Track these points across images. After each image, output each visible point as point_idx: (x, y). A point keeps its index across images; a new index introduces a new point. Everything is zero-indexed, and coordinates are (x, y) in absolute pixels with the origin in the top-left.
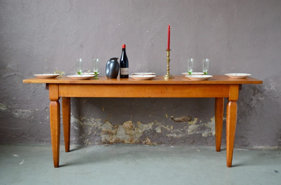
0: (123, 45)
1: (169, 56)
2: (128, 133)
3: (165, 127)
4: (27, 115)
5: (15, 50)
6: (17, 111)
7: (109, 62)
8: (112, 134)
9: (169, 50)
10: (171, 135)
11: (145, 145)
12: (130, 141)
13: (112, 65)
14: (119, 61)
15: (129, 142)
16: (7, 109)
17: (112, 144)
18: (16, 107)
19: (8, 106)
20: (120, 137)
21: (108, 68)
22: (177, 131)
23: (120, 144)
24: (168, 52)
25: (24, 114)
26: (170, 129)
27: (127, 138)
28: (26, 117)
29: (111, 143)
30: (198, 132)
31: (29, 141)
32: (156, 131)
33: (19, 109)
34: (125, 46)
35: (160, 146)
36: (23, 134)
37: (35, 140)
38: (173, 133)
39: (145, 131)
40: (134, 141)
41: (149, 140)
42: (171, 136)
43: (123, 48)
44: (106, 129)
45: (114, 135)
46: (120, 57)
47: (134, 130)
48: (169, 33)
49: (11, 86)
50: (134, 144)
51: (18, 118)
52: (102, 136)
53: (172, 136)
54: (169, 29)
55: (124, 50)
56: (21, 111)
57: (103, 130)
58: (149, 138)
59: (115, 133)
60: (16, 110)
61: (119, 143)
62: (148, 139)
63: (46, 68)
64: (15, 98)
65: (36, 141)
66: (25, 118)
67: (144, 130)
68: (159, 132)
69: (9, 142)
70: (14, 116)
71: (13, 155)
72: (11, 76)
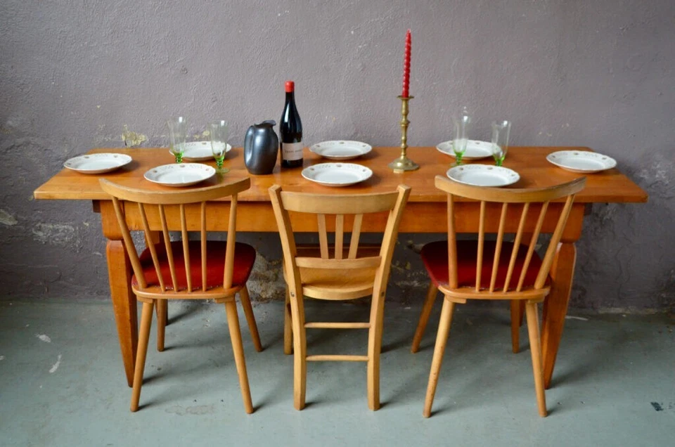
0: (288, 84)
1: (406, 115)
3: (393, 266)
4: (65, 237)
5: (22, 82)
6: (40, 227)
8: (267, 280)
9: (406, 96)
10: (406, 283)
16: (16, 222)
17: (266, 301)
18: (38, 217)
19: (19, 216)
20: (285, 287)
21: (250, 150)
22: (421, 275)
24: (404, 103)
25: (58, 235)
26: (405, 269)
28: (62, 241)
29: (266, 299)
31: (76, 294)
33: (44, 223)
34: (292, 85)
36: (59, 279)
37: (89, 291)
38: (412, 279)
42: (407, 286)
43: (288, 91)
45: (271, 283)
46: (276, 113)
48: (409, 53)
49: (20, 168)
51: (44, 243)
53: (408, 284)
54: (409, 41)
55: (290, 97)
56: (51, 227)
59: (274, 277)
60: (38, 225)
61: (284, 299)
63: (101, 127)
65: (91, 293)
66: (60, 242)
69: (31, 296)
70: (35, 239)
71: (38, 338)
72: (18, 146)
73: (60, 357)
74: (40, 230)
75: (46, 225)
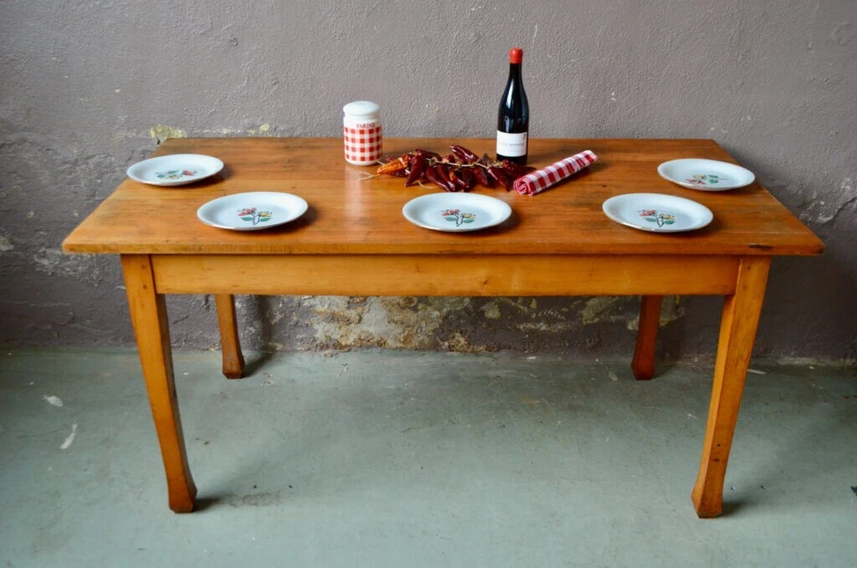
2: (396, 319)
3: (513, 304)
4: (78, 266)
5: (11, 56)
6: (44, 252)
8: (348, 322)
10: (531, 326)
11: (450, 353)
12: (402, 340)
15: (399, 345)
16: (11, 247)
17: (346, 349)
18: (41, 240)
19: (15, 239)
20: (372, 330)
22: (549, 315)
23: (374, 350)
25: (69, 263)
26: (529, 307)
27: (394, 333)
28: (75, 271)
29: (346, 346)
30: (613, 318)
31: (96, 341)
32: (483, 312)
33: (50, 247)
35: (496, 355)
36: (73, 320)
37: (113, 337)
38: (538, 320)
39: (449, 313)
40: (415, 342)
41: (462, 340)
42: (531, 330)
44: (326, 306)
45: (352, 325)
47: (415, 309)
49: (14, 175)
50: (416, 349)
51: (50, 274)
52: (316, 327)
53: (533, 327)
56: (59, 252)
57: (317, 310)
58: (461, 332)
59: (358, 318)
60: (40, 251)
61: (369, 347)
62: (458, 334)
63: (123, 118)
64: (32, 213)
65: (115, 339)
66: (72, 273)
67: (445, 310)
68: (494, 317)
69: (36, 343)
70: (38, 269)
71: (45, 400)
72: (10, 145)
73: (75, 426)
74: (44, 257)
75: (52, 251)
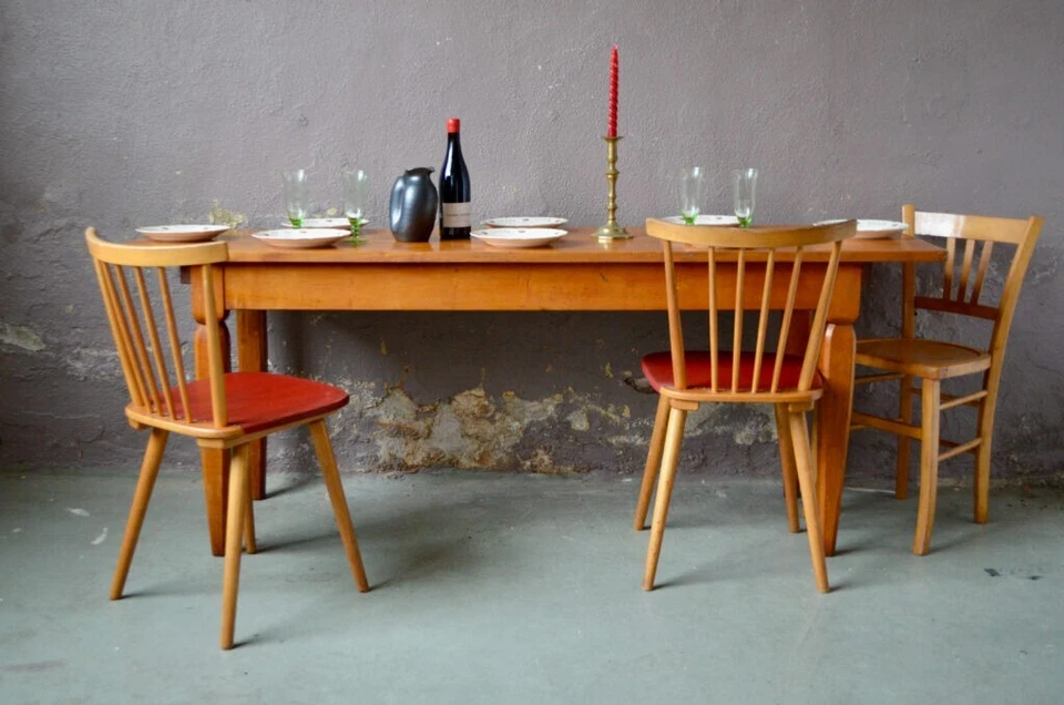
0: (451, 121)
1: (614, 161)
2: (471, 432)
3: (603, 412)
4: (115, 369)
5: (70, 136)
6: (79, 353)
7: (400, 185)
8: (416, 436)
9: (614, 136)
10: (623, 439)
11: (532, 475)
12: (477, 458)
13: (410, 194)
14: (435, 179)
15: (474, 464)
16: (43, 346)
17: (413, 470)
18: (77, 339)
19: (49, 337)
20: (442, 446)
21: (399, 203)
22: (645, 425)
23: (445, 471)
24: (610, 145)
25: (104, 366)
26: (621, 416)
27: (468, 450)
28: (111, 375)
29: (412, 467)
30: (719, 430)
31: (125, 461)
32: (569, 423)
33: (86, 347)
34: (457, 123)
35: (585, 478)
36: (101, 436)
38: (633, 431)
39: (532, 424)
40: (492, 462)
41: (546, 458)
42: (625, 444)
43: (452, 131)
44: (392, 417)
45: (420, 441)
46: (439, 163)
47: (492, 420)
48: (616, 77)
49: (56, 264)
50: (493, 470)
51: (82, 378)
52: (379, 442)
53: (627, 441)
54: (616, 61)
55: (454, 137)
56: (95, 353)
57: (381, 421)
58: (545, 448)
59: (427, 431)
60: (75, 351)
61: (442, 467)
62: (541, 452)
63: (181, 202)
64: (71, 307)
66: (107, 378)
67: (526, 421)
68: (582, 429)
69: (55, 464)
70: (69, 373)
71: (69, 512)
73: (105, 529)
74: (77, 359)
75: (88, 351)
